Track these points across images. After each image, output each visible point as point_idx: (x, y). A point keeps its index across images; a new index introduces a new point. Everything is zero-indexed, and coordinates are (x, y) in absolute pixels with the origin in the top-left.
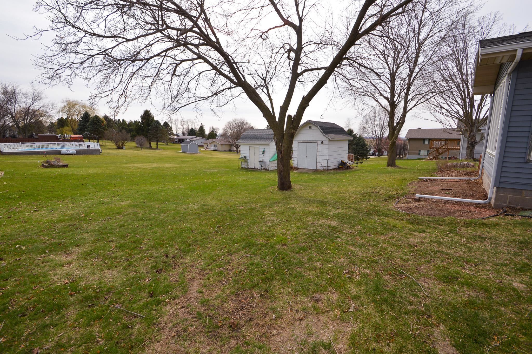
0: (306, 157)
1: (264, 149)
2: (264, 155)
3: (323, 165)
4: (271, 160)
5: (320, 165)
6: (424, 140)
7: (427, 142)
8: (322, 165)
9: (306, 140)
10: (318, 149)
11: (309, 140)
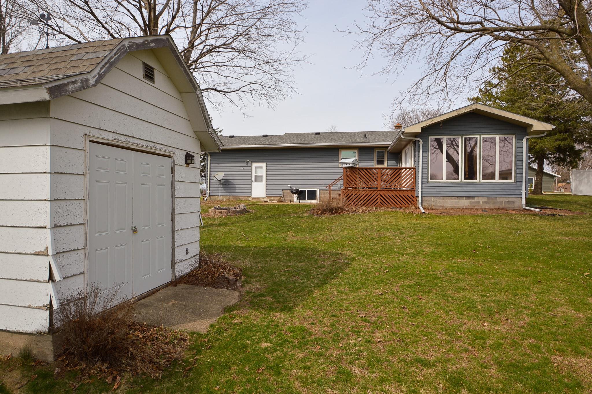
3: (190, 254)
5: (184, 256)
8: (187, 251)
9: (133, 137)
10: (176, 184)
11: (148, 141)
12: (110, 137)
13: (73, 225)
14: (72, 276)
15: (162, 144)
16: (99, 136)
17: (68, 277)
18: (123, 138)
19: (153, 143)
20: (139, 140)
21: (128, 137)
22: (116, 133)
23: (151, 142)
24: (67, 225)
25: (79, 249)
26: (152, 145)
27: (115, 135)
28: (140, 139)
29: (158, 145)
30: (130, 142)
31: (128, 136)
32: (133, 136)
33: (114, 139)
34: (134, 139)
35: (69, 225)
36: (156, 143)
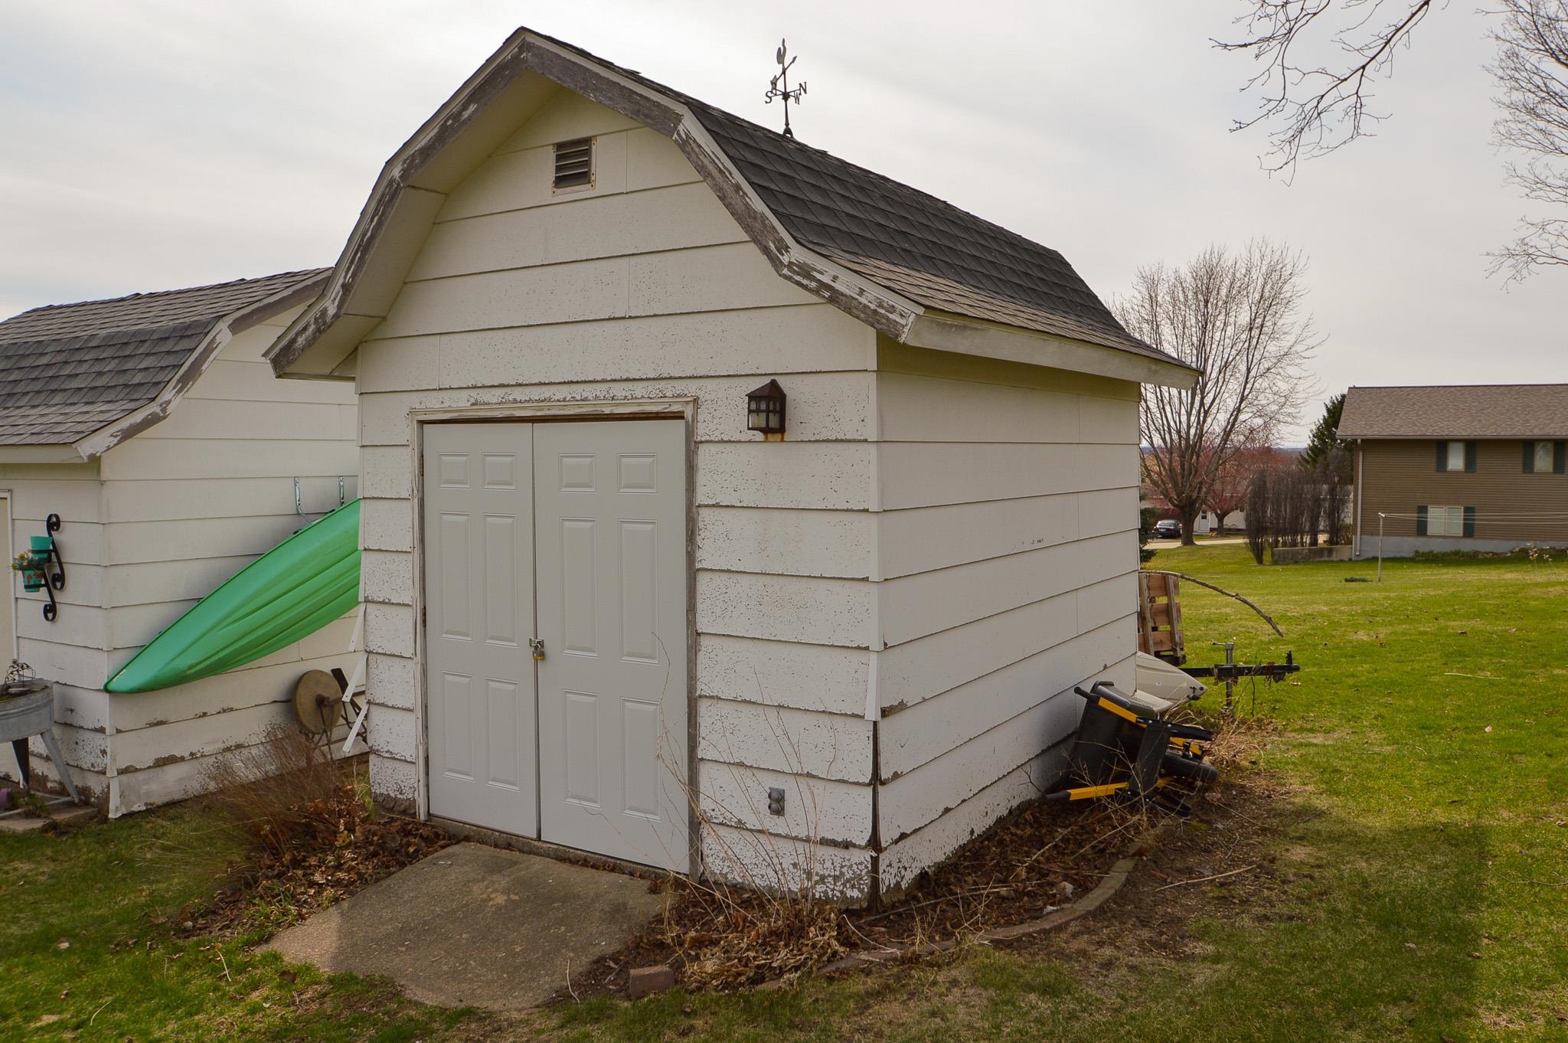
0: (539, 652)
1: (53, 524)
2: (50, 611)
3: (794, 822)
4: (122, 683)
5: (758, 815)
6: (1440, 446)
7: (1456, 461)
8: (777, 804)
9: (520, 385)
10: (705, 517)
11: (572, 382)
12: (460, 403)
13: (393, 604)
14: (393, 707)
15: (627, 380)
16: (438, 406)
17: (387, 706)
18: (493, 396)
19: (594, 386)
20: (544, 388)
21: (508, 390)
22: (476, 387)
23: (585, 382)
24: (383, 603)
25: (402, 657)
26: (588, 391)
27: (474, 393)
28: (545, 384)
29: (611, 385)
30: (515, 401)
31: (508, 386)
32: (520, 382)
33: (473, 404)
34: (527, 390)
35: (386, 603)
36: (604, 381)
